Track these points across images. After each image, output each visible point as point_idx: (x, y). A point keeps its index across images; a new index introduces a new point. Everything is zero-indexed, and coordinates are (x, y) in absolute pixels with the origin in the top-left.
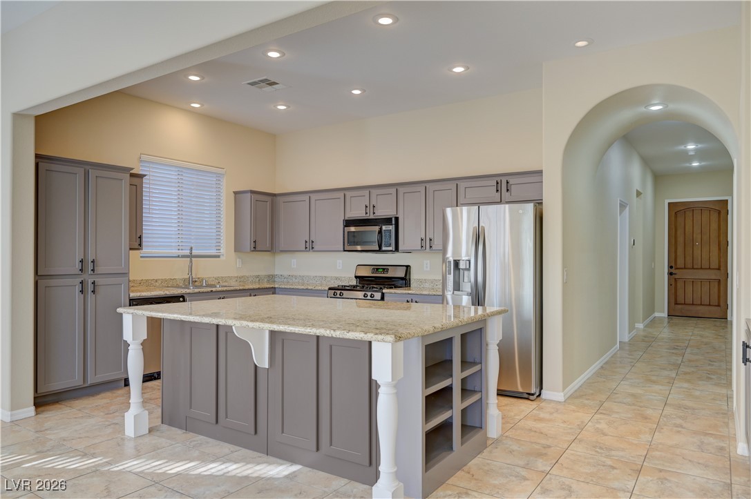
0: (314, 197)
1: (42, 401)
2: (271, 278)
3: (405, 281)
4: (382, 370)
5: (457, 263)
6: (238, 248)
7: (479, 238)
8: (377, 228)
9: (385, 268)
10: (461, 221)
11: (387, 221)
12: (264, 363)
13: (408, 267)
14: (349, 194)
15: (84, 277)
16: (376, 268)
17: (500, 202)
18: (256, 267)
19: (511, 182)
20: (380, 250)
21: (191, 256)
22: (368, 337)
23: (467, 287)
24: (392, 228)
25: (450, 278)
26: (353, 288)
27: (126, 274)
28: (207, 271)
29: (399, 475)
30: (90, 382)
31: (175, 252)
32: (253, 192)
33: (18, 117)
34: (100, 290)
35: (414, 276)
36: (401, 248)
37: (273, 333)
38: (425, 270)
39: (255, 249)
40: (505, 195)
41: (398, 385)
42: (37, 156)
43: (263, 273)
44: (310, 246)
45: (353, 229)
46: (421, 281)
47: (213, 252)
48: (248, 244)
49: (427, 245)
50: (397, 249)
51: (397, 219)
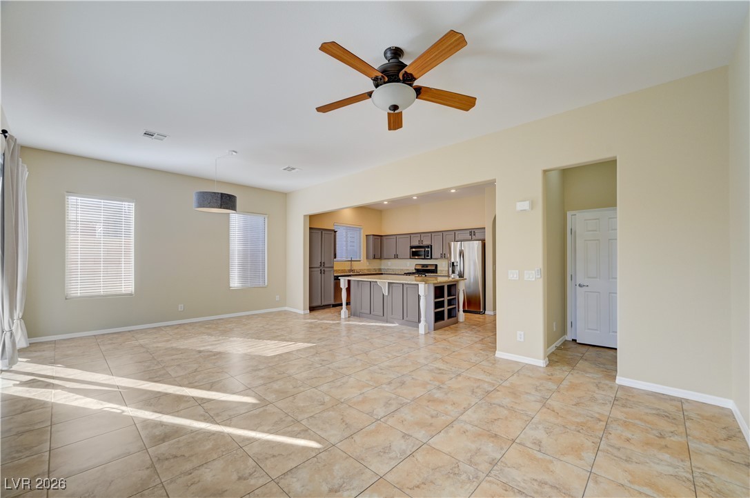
0: (398, 237)
1: (312, 309)
2: (380, 269)
3: (435, 271)
4: (421, 292)
5: (453, 263)
6: (367, 258)
7: (461, 253)
8: (423, 250)
9: (427, 266)
10: (456, 247)
11: (428, 247)
12: (386, 294)
13: (436, 265)
14: (412, 236)
15: (321, 268)
16: (423, 266)
17: (471, 240)
18: (375, 265)
19: (476, 231)
20: (425, 259)
21: (351, 261)
22: (418, 283)
23: (457, 272)
24: (429, 249)
25: (451, 269)
26: (413, 273)
27: (333, 267)
28: (356, 266)
29: (426, 321)
30: (323, 304)
31: (345, 259)
32: (373, 235)
33: (305, 216)
34: (326, 273)
35: (439, 269)
36: (433, 257)
37: (389, 283)
38: (443, 266)
39: (374, 258)
40: (474, 237)
41: (426, 296)
42: (310, 228)
43: (376, 268)
44: (396, 257)
45: (414, 250)
46: (441, 271)
47: (358, 259)
48: (371, 256)
49: (443, 256)
50: (431, 258)
51: (431, 246)
